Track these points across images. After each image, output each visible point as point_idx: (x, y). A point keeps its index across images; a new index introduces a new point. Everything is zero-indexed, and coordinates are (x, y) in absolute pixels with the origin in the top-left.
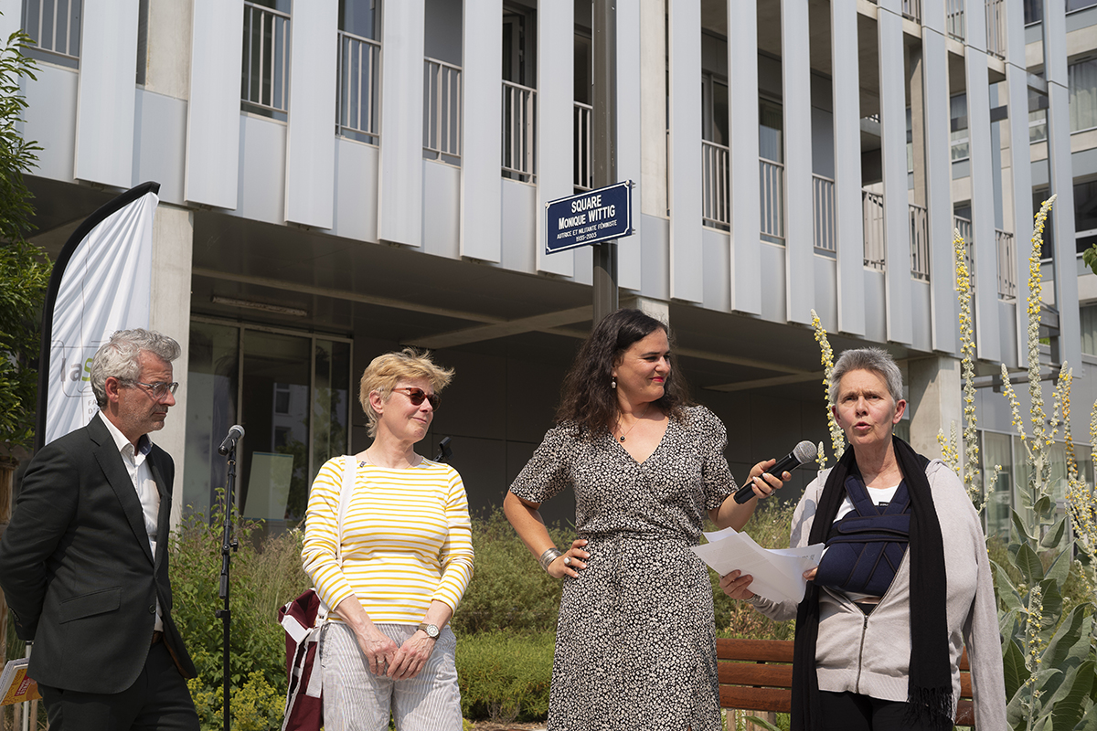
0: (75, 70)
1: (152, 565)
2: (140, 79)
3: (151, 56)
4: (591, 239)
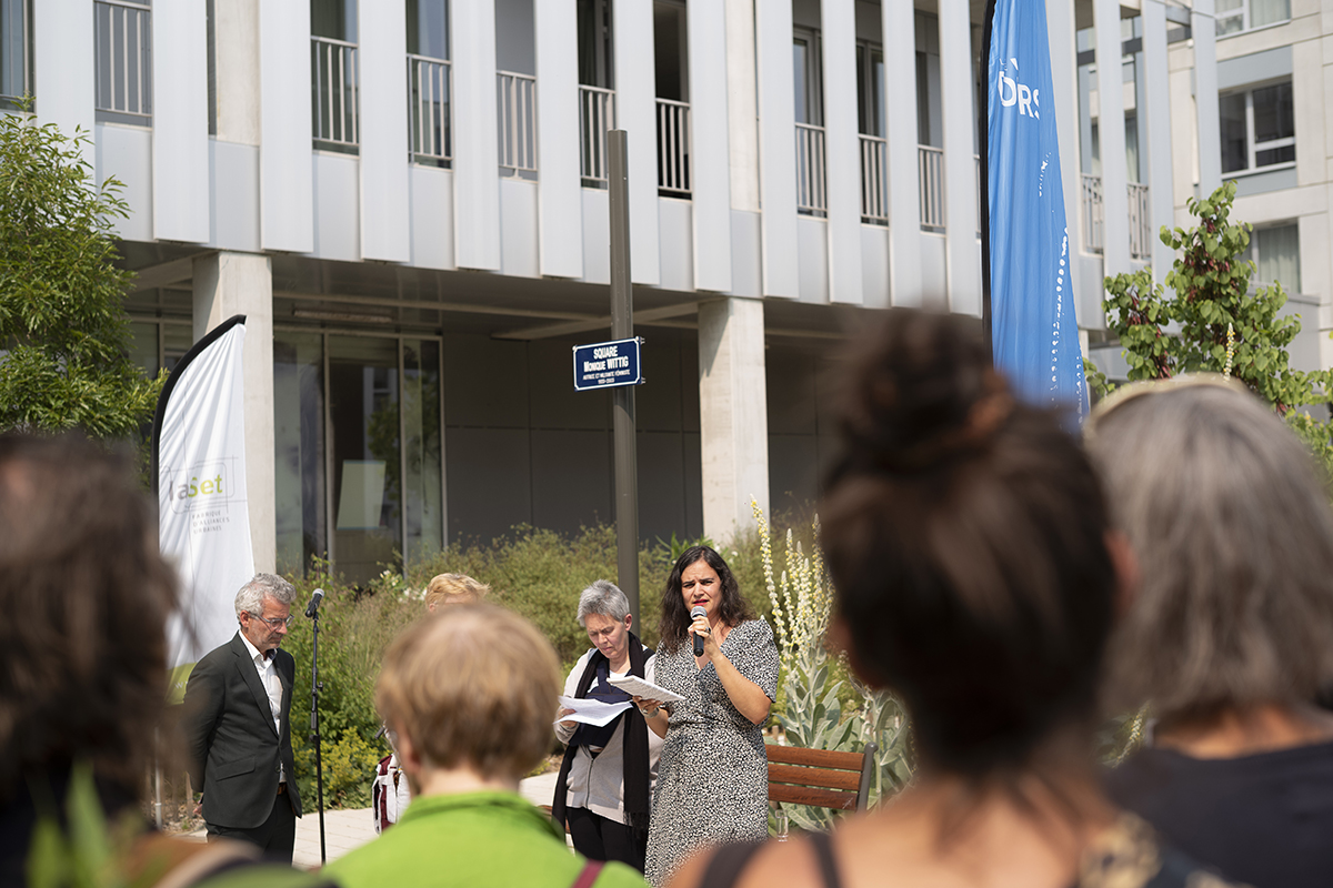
0: (148, 129)
1: (277, 737)
2: (212, 130)
3: (219, 106)
4: (611, 383)
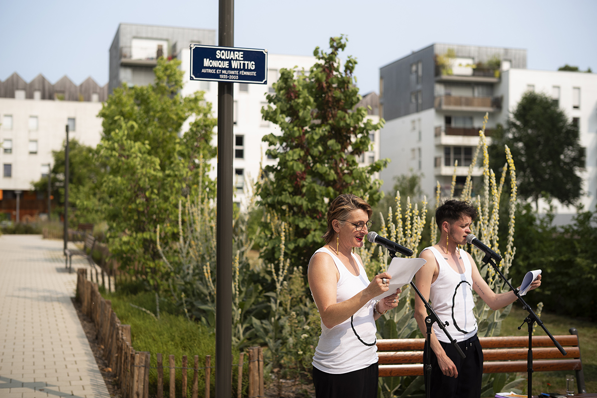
4: (233, 79)
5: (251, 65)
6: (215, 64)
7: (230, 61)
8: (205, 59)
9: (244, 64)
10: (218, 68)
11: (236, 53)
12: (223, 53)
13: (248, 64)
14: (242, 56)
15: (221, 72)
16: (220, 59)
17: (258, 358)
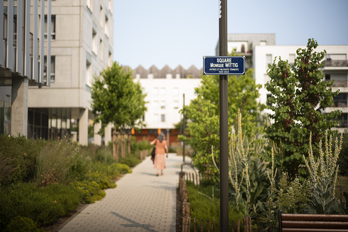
4: (227, 73)
5: (236, 65)
6: (217, 65)
7: (224, 63)
8: (211, 64)
9: (232, 65)
10: (218, 68)
11: (227, 59)
12: (221, 60)
13: (234, 65)
14: (231, 60)
15: (220, 69)
16: (219, 63)
17: (249, 222)
